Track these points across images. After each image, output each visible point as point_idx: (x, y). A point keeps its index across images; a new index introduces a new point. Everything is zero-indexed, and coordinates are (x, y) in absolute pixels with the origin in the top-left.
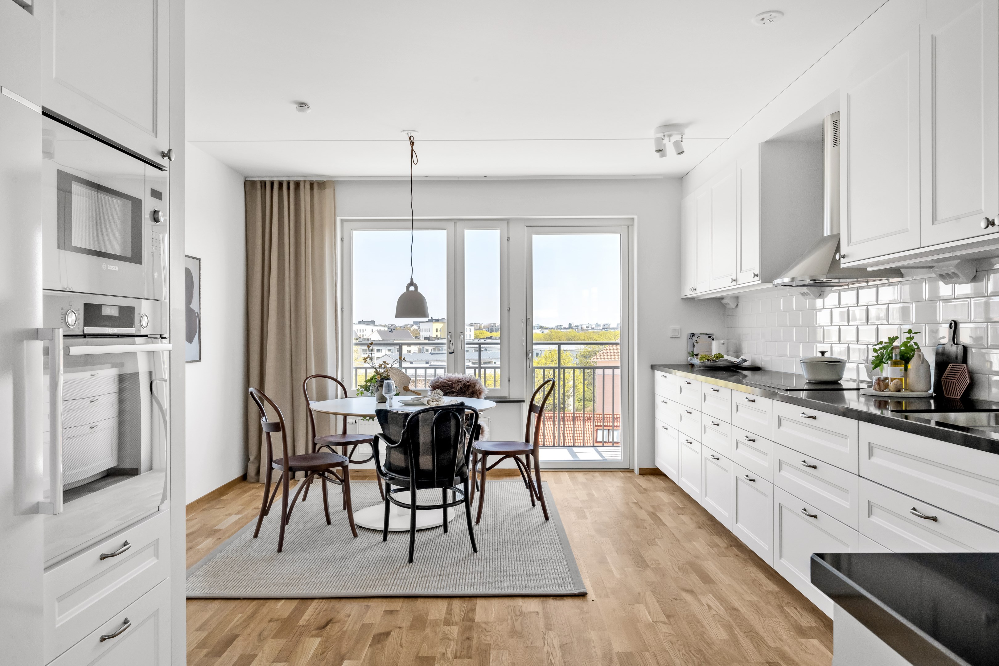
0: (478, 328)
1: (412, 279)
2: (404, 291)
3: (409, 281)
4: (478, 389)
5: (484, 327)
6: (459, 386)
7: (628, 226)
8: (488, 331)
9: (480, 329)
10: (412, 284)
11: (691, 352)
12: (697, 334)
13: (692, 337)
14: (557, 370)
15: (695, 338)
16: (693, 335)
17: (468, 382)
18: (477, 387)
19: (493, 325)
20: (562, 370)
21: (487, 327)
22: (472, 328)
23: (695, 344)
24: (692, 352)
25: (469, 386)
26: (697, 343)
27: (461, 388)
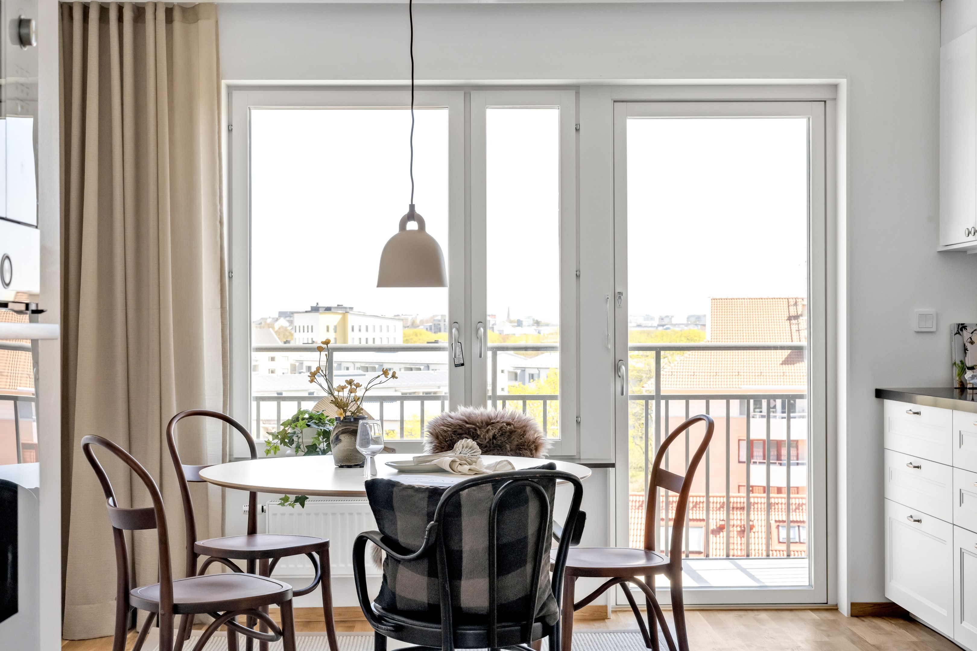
0: (409, 324)
1: (412, 207)
2: (396, 230)
3: (406, 211)
4: (531, 438)
5: (422, 322)
6: (491, 434)
7: (825, 102)
8: (431, 329)
9: (414, 325)
10: (412, 215)
11: (958, 362)
12: (971, 325)
13: (962, 330)
14: (653, 403)
15: (966, 334)
16: (962, 327)
17: (508, 424)
18: (530, 436)
19: (439, 318)
20: (663, 402)
21: (427, 322)
22: (400, 324)
23: (968, 346)
24: (961, 361)
25: (512, 432)
26: (972, 343)
27: (494, 437)
